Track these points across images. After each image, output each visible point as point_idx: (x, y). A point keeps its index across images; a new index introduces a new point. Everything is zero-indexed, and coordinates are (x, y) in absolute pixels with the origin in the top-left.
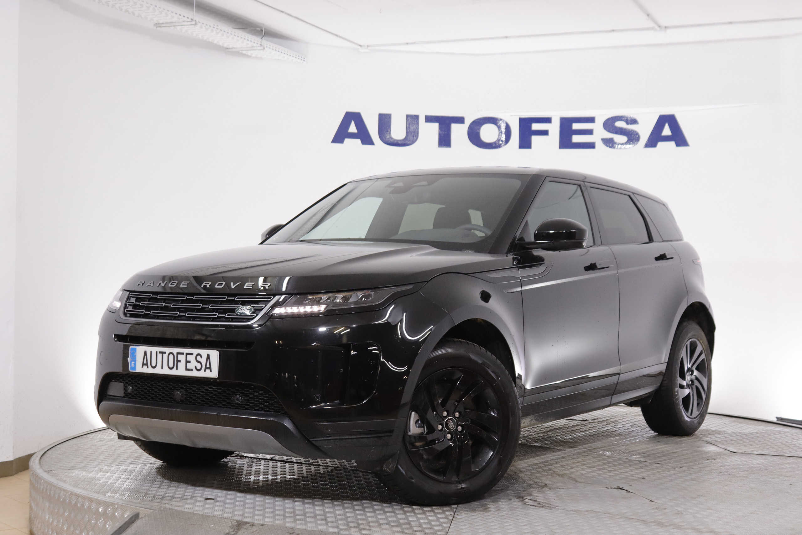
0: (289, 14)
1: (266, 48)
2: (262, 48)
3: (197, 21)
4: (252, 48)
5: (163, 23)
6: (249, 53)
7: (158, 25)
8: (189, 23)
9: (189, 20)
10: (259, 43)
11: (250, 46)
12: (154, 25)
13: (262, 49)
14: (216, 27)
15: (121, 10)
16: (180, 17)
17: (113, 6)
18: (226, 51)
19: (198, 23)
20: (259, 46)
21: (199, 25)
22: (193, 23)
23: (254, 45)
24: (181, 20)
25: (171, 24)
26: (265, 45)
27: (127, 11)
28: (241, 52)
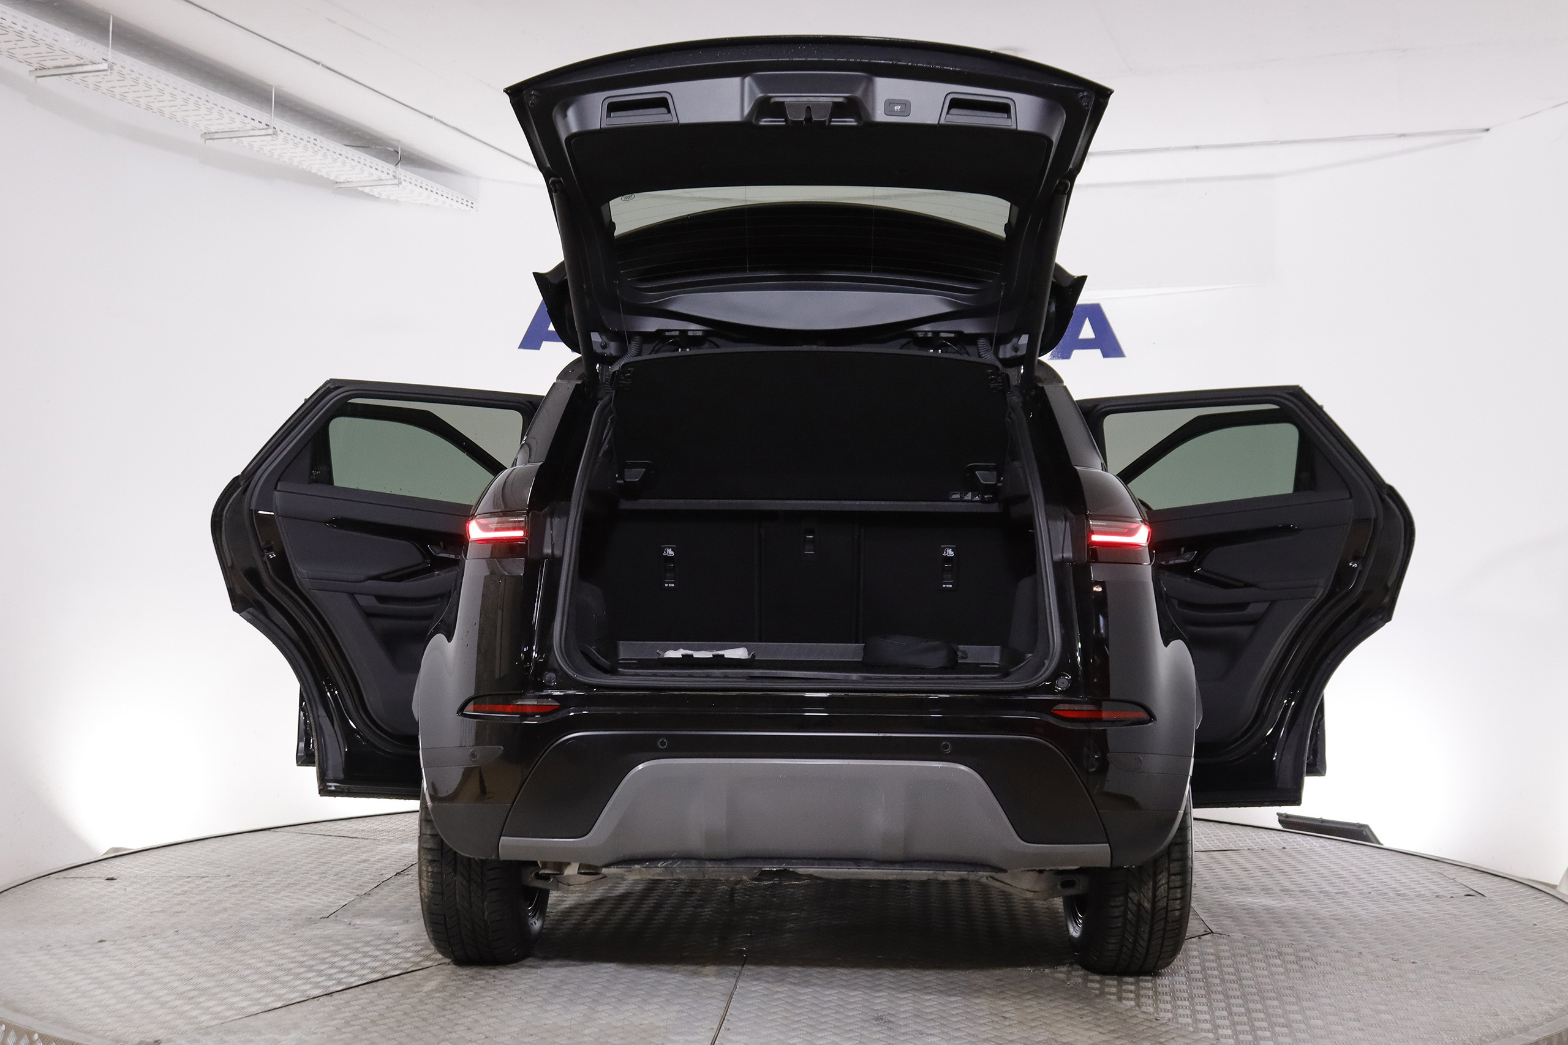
0: (442, 122)
1: (403, 183)
2: (396, 181)
3: (278, 129)
4: (379, 182)
5: (216, 132)
6: (376, 191)
7: (208, 136)
8: (263, 132)
9: (263, 126)
10: (391, 173)
11: (375, 178)
12: (202, 136)
13: (396, 184)
14: (312, 140)
15: (139, 106)
16: (246, 120)
17: (123, 97)
18: (337, 187)
19: (279, 132)
20: (391, 179)
21: (281, 136)
22: (270, 131)
23: (384, 176)
24: (249, 127)
25: (231, 135)
26: (403, 178)
27: (149, 107)
28: (360, 189)
